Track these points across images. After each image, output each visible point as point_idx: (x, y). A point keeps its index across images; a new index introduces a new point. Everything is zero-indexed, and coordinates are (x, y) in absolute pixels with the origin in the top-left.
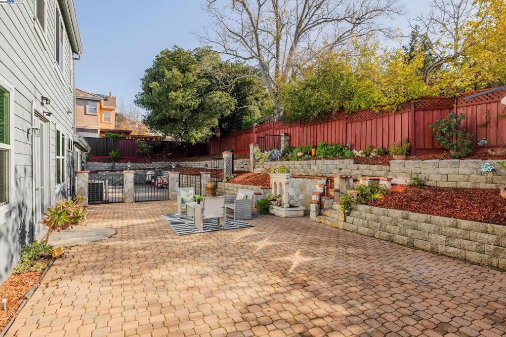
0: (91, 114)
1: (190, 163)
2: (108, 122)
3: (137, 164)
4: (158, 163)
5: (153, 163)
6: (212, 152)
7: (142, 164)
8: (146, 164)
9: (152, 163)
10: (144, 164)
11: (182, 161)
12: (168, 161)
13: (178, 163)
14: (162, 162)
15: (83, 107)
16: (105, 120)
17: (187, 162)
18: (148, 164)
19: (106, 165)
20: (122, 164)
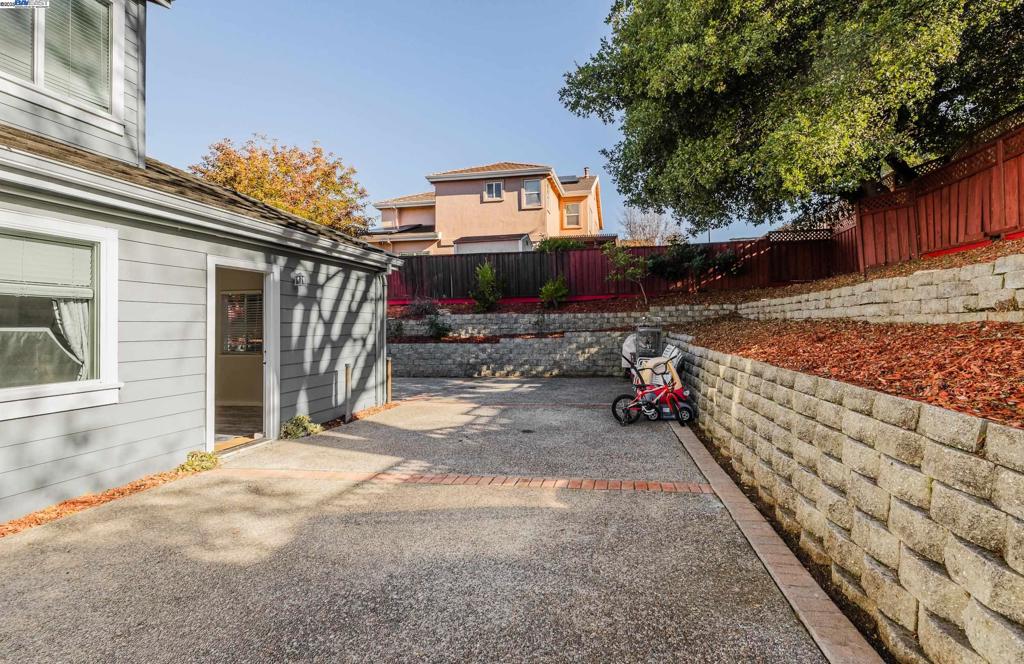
0: (530, 207)
1: (774, 301)
2: (576, 226)
3: (606, 315)
4: (667, 308)
5: (652, 308)
6: (869, 254)
7: (619, 315)
8: (633, 314)
9: (648, 310)
10: (625, 314)
11: (746, 299)
12: (701, 303)
13: (733, 307)
14: (681, 307)
15: (516, 193)
16: (569, 223)
17: (765, 301)
18: (638, 314)
19: (527, 320)
20: (566, 316)
